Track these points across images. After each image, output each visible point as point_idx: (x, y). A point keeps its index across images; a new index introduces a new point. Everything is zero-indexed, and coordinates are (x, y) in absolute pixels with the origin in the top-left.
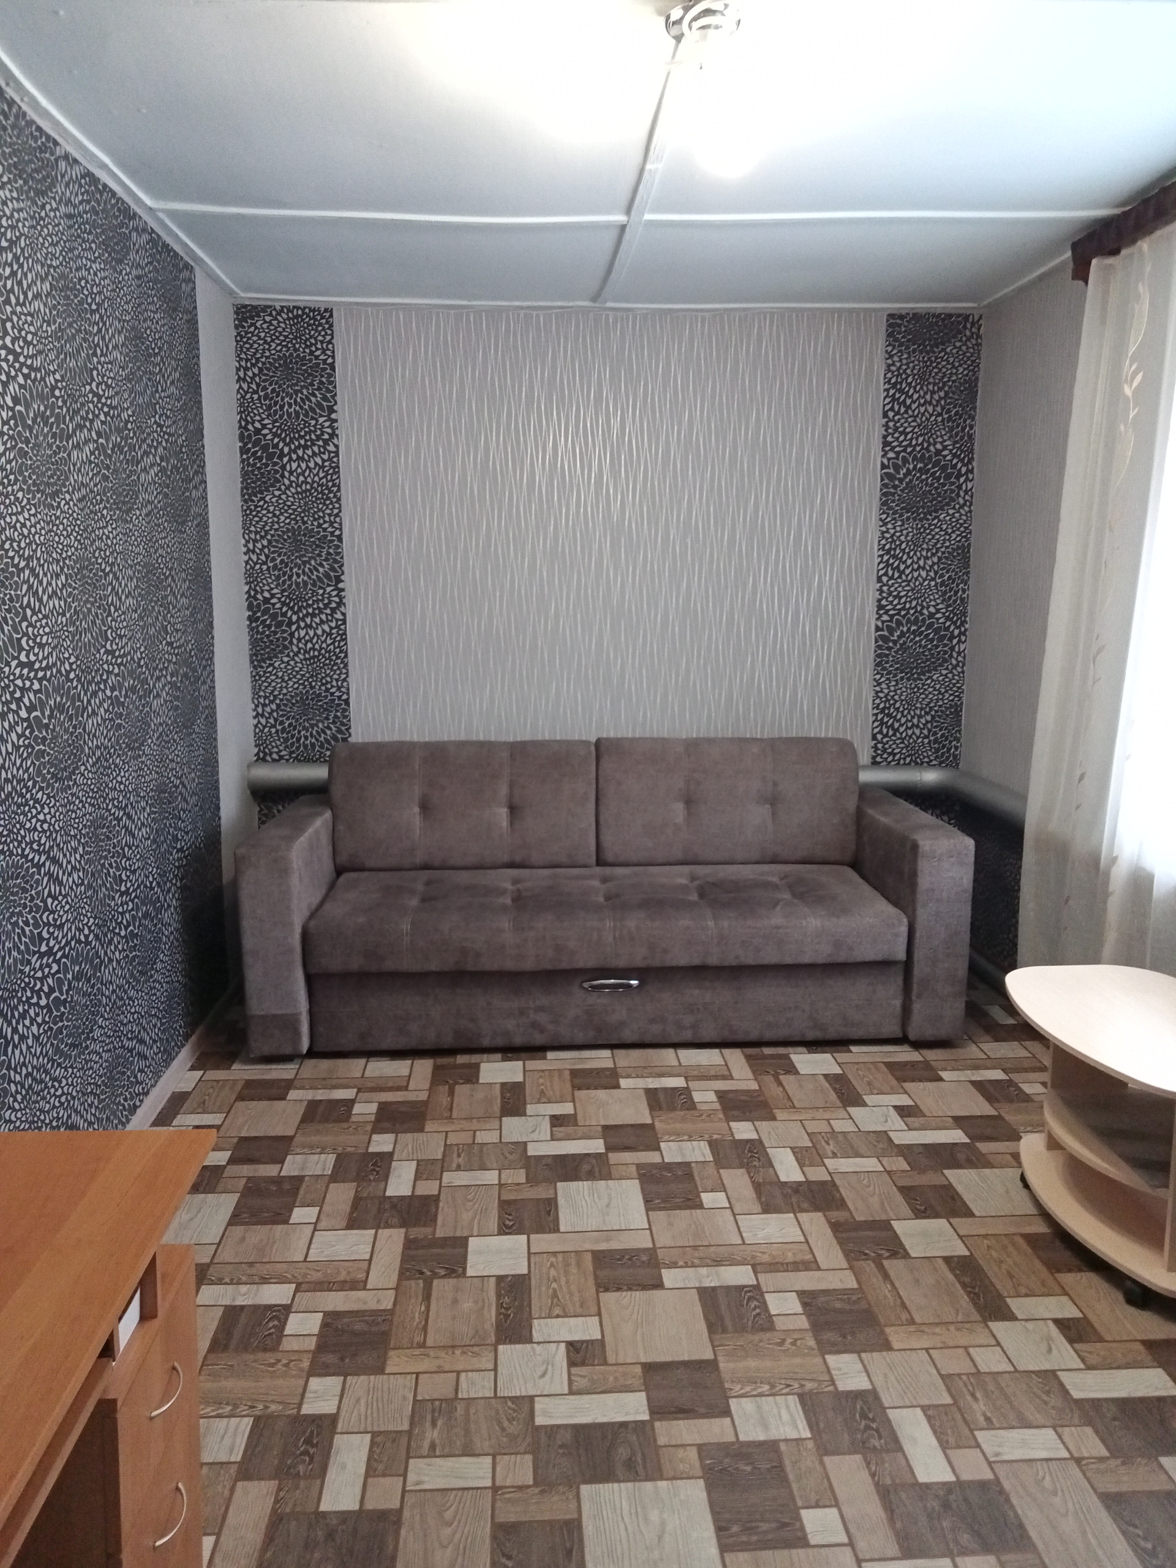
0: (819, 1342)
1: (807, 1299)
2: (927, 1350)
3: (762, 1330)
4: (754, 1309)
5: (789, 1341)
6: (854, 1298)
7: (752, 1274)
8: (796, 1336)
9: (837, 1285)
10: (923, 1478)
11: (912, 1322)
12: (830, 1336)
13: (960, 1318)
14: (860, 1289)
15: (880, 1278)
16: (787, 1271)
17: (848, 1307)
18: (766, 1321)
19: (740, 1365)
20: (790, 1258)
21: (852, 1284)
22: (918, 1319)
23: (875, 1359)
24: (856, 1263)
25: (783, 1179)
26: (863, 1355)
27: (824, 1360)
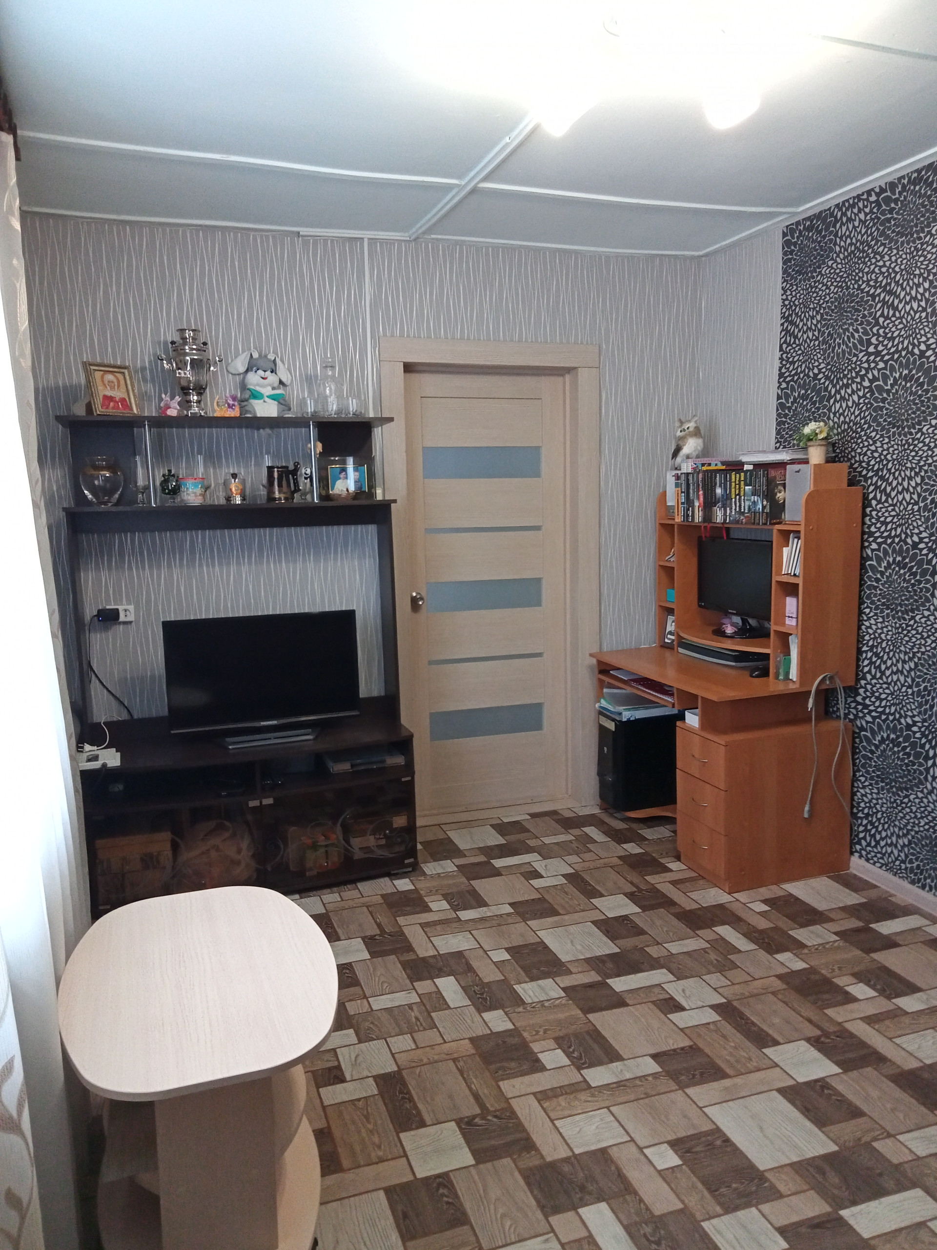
0: (521, 1035)
1: (537, 1066)
2: (445, 1042)
3: (562, 1037)
4: (574, 1051)
5: (541, 1033)
6: (500, 1072)
7: (588, 1079)
8: (536, 1037)
9: (517, 1081)
10: (451, 979)
11: (455, 1060)
12: (515, 1040)
13: (418, 1070)
14: (497, 1082)
15: (481, 1094)
16: (560, 1087)
17: (505, 1064)
18: (561, 1042)
19: (568, 1014)
20: (562, 1100)
21: (505, 1085)
22: (451, 1063)
23: (481, 1031)
24: (504, 1105)
25: (603, 1206)
26: (489, 1032)
27: (514, 1025)
